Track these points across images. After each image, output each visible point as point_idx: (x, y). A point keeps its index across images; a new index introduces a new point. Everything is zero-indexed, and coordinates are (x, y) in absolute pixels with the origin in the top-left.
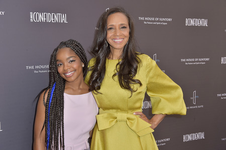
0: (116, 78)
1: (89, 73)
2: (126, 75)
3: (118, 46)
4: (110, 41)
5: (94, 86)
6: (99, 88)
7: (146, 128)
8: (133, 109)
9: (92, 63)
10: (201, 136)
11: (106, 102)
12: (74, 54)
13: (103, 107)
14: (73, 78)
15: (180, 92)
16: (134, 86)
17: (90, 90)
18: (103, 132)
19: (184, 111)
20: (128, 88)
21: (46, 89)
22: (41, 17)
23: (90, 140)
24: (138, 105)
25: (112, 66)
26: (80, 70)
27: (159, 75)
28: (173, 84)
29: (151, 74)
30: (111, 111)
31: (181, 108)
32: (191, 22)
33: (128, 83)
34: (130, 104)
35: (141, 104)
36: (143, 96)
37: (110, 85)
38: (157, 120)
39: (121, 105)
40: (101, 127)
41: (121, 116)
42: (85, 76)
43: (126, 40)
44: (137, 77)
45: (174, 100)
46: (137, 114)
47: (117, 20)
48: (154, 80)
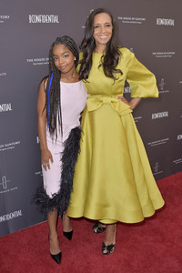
0: (101, 68)
1: (79, 65)
2: (110, 65)
3: (102, 42)
4: (96, 37)
5: (83, 75)
6: (87, 77)
7: (126, 109)
8: (115, 94)
9: (81, 57)
10: (165, 114)
11: (94, 89)
13: (91, 93)
15: (153, 79)
16: (117, 75)
17: (80, 79)
18: (91, 113)
19: (157, 95)
20: (112, 77)
21: (46, 78)
22: (38, 19)
23: (80, 119)
24: (119, 90)
25: (98, 58)
27: (136, 66)
28: (149, 72)
29: (130, 65)
30: (97, 96)
31: (153, 91)
32: (161, 22)
33: (111, 72)
34: (113, 90)
35: (121, 90)
36: (123, 83)
37: (97, 74)
38: (135, 102)
39: (105, 91)
40: (89, 109)
41: (107, 99)
42: (76, 67)
43: (110, 36)
44: (118, 67)
45: (150, 85)
46: (119, 98)
47: (102, 19)
48: (132, 70)
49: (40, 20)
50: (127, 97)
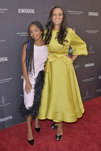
0: (57, 39)
1: (45, 37)
2: (61, 37)
3: (57, 23)
4: (54, 21)
5: (47, 42)
6: (49, 43)
7: (70, 61)
8: (64, 53)
9: (45, 32)
10: (93, 65)
11: (52, 50)
12: (37, 27)
13: (51, 52)
14: (37, 38)
15: (85, 45)
16: (65, 43)
17: (45, 44)
18: (51, 63)
19: (87, 54)
20: (62, 44)
21: (27, 42)
23: (45, 66)
24: (66, 51)
25: (55, 33)
26: (40, 35)
27: (76, 38)
28: (83, 41)
29: (72, 37)
30: (54, 54)
31: (85, 52)
32: (91, 14)
33: (62, 41)
34: (63, 51)
35: (67, 51)
36: (68, 47)
37: (54, 42)
38: (74, 58)
39: (58, 51)
40: (50, 61)
41: (59, 56)
42: (43, 37)
43: (61, 21)
44: (66, 39)
45: (83, 49)
46: (66, 55)
48: (73, 40)
49: (24, 12)
50: (70, 55)
